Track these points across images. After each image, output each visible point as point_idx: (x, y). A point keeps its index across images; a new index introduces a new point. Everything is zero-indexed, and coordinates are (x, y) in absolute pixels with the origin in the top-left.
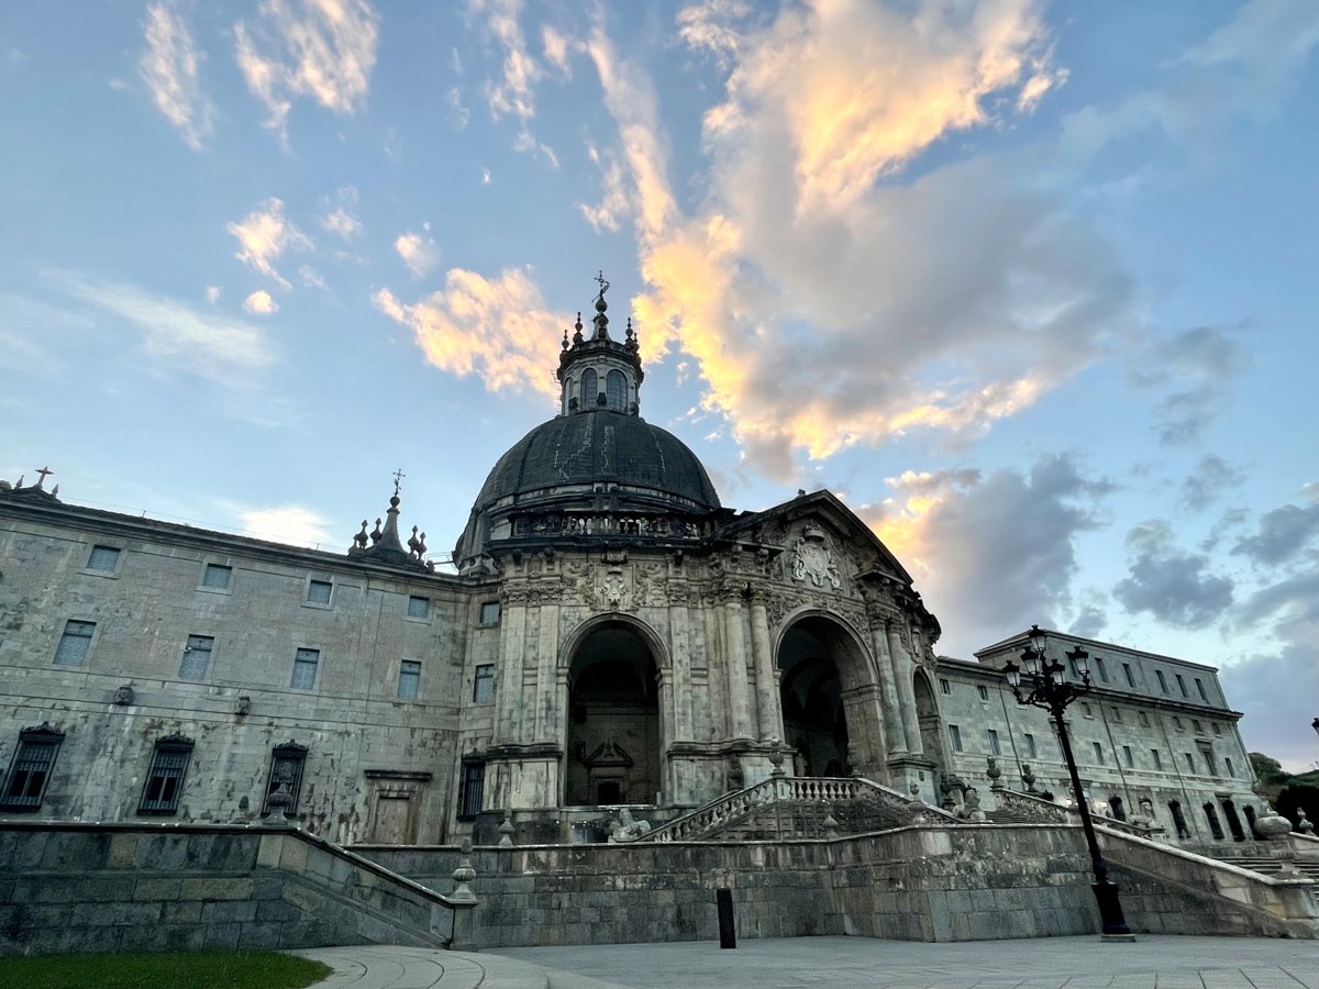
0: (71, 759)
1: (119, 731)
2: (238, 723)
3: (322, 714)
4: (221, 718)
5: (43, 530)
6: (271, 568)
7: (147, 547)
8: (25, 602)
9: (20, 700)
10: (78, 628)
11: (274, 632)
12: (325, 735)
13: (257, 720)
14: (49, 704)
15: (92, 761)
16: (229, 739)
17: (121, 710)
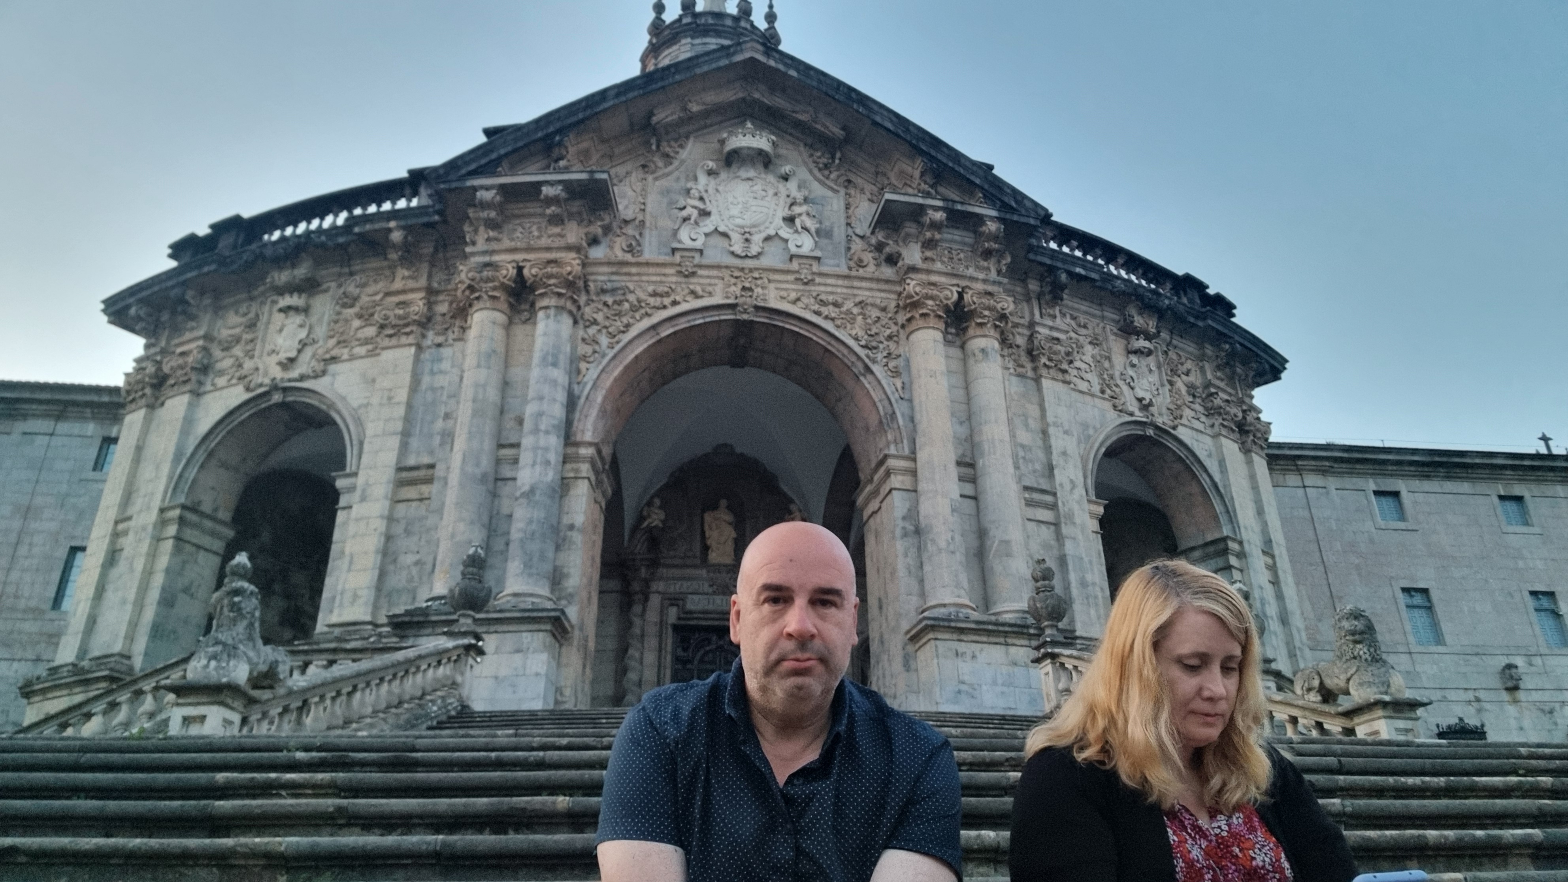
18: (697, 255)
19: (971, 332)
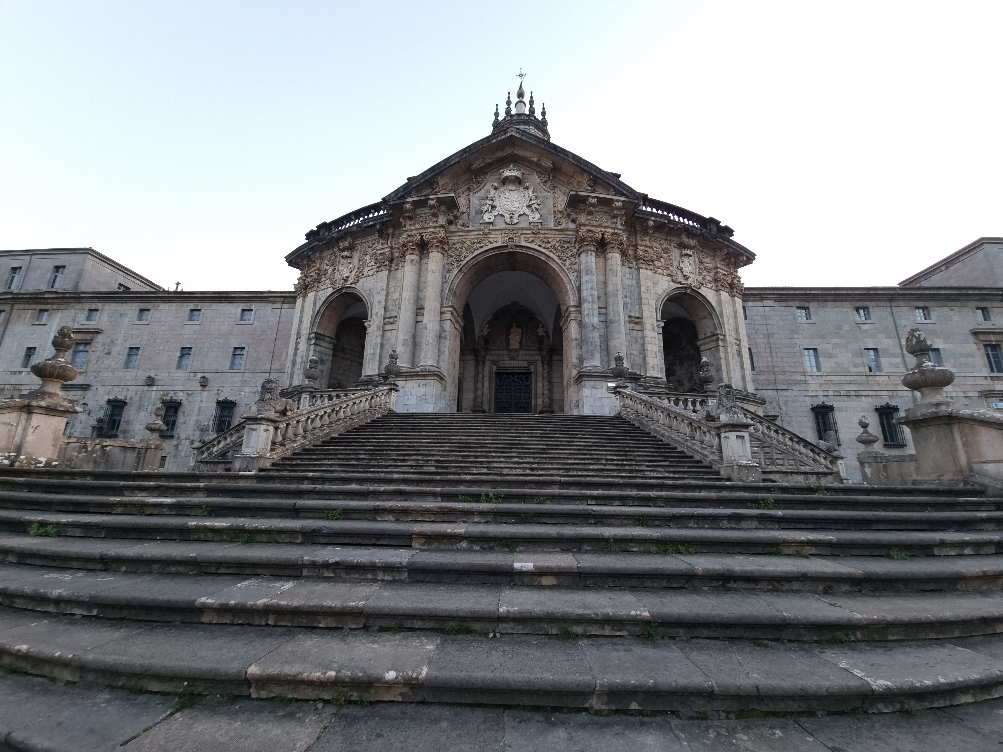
0: (129, 413)
1: (150, 398)
2: (203, 391)
3: (245, 382)
4: (193, 389)
5: (119, 306)
6: (221, 306)
7: (162, 306)
8: (112, 341)
9: (110, 387)
10: (133, 350)
11: (222, 341)
12: (247, 394)
13: (212, 388)
14: (121, 388)
15: (138, 413)
16: (199, 399)
17: (150, 388)
18: (491, 226)
19: (608, 251)
